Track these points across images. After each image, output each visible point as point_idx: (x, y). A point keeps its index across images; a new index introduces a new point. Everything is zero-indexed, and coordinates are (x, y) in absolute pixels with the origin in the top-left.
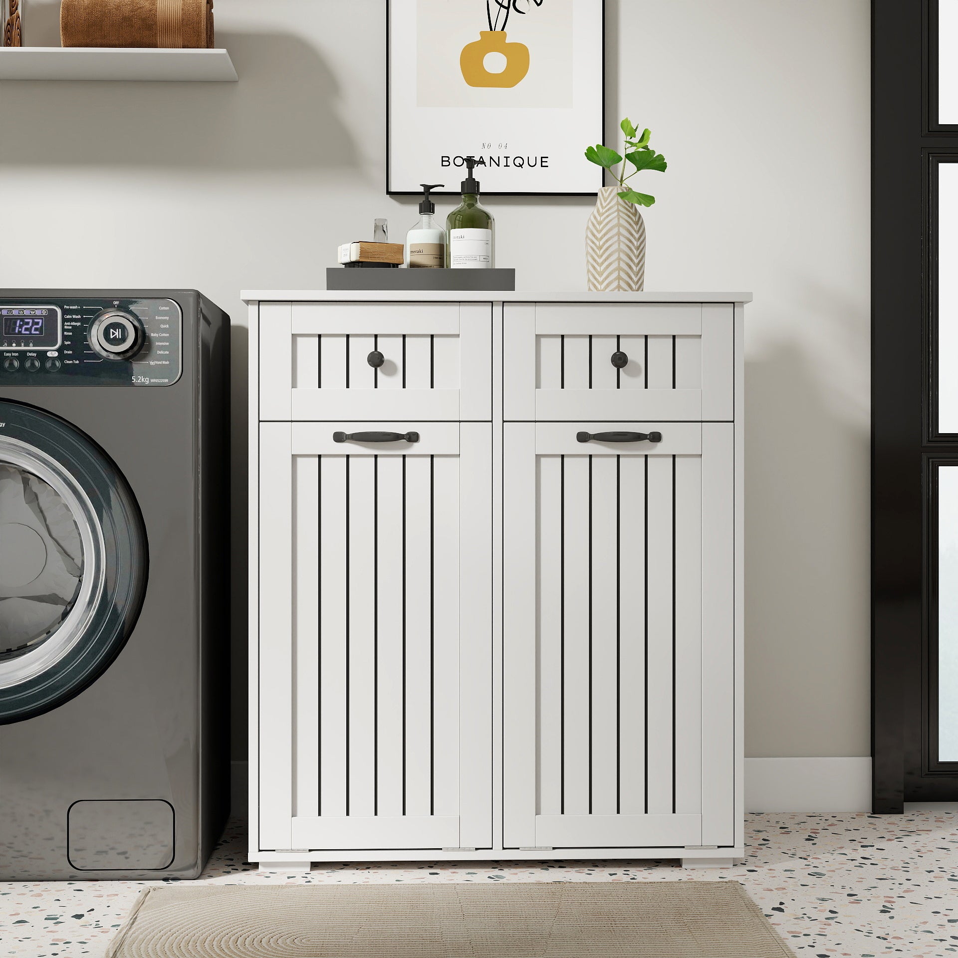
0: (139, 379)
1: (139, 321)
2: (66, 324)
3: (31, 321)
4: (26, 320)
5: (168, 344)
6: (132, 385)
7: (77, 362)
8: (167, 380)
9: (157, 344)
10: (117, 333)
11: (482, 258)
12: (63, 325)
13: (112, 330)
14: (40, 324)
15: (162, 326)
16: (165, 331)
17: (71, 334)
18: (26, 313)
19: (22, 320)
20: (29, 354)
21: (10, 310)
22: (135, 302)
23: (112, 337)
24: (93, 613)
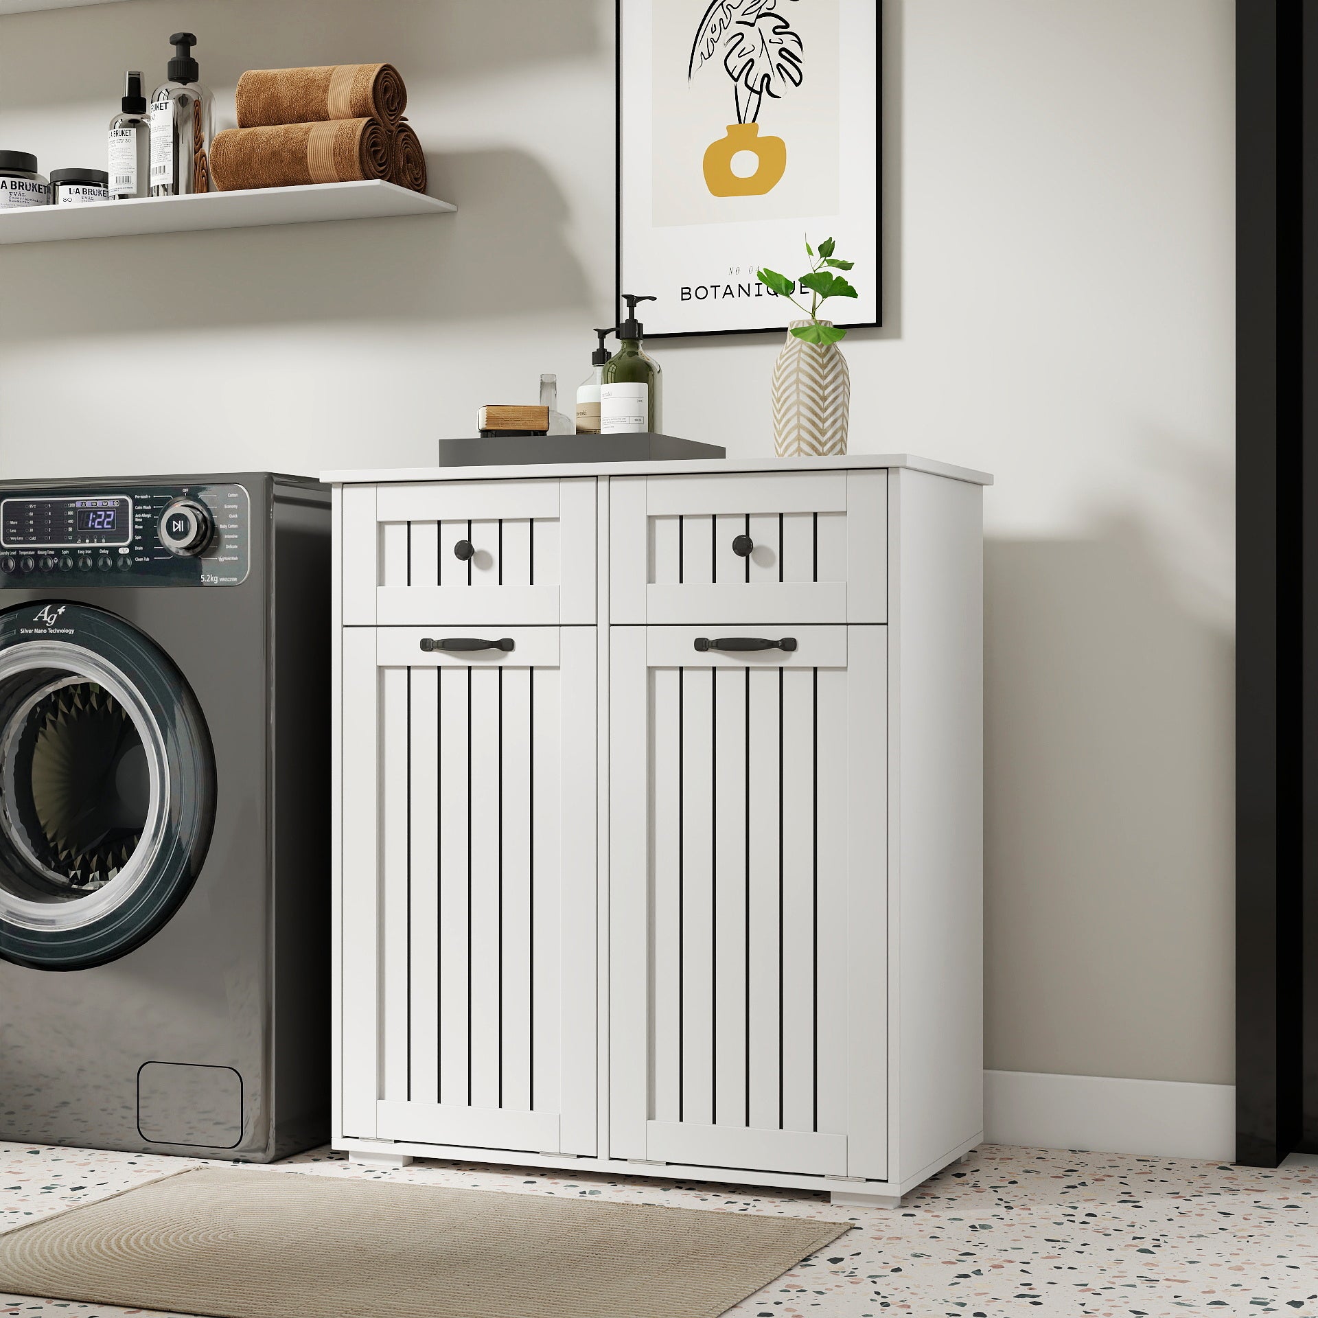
0: (209, 578)
1: (208, 510)
2: (136, 516)
3: (103, 513)
4: (99, 513)
5: (236, 536)
6: (201, 585)
7: (148, 559)
8: (235, 579)
9: (226, 537)
10: (179, 526)
11: (632, 420)
12: (134, 518)
13: (174, 522)
14: (112, 517)
15: (231, 516)
16: (233, 521)
17: (141, 527)
18: (99, 504)
19: (95, 513)
20: (102, 551)
21: (83, 502)
22: (204, 489)
23: (174, 530)
24: (158, 847)
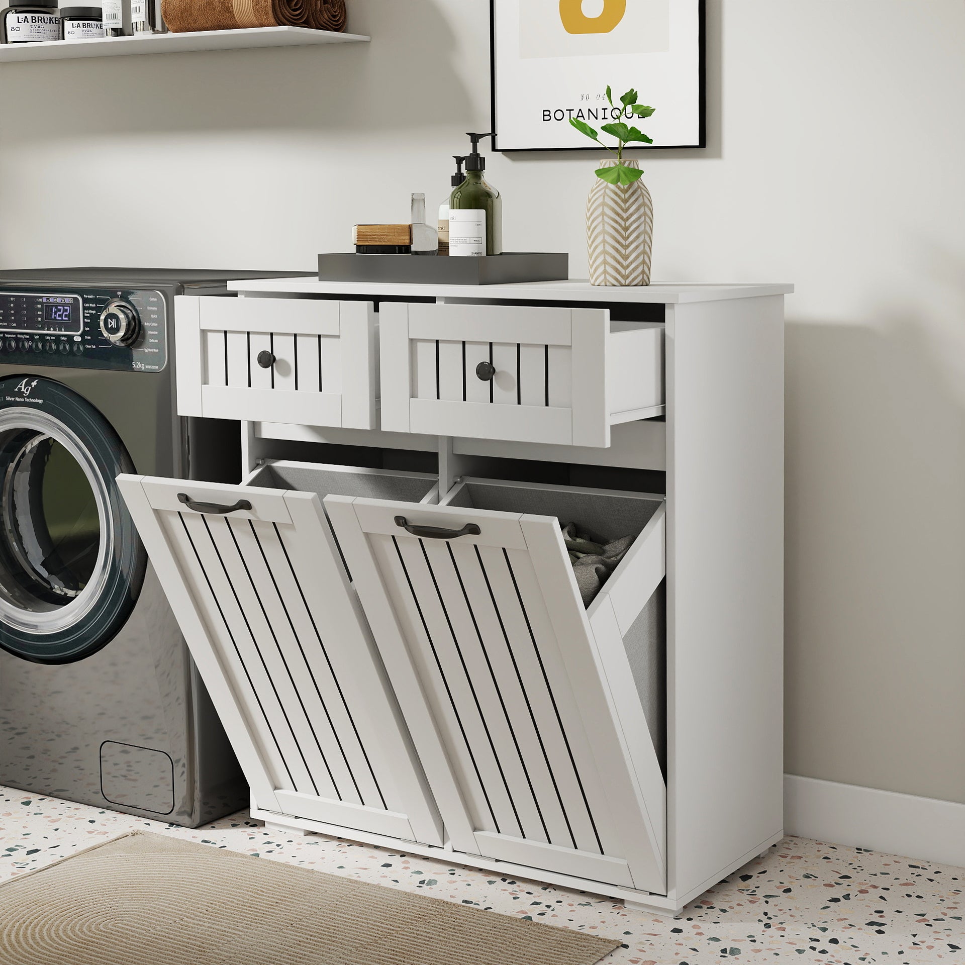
0: (138, 365)
1: (136, 310)
2: (85, 311)
3: (62, 308)
4: (59, 307)
5: (157, 333)
6: (133, 370)
7: (94, 347)
8: (157, 367)
9: (149, 332)
10: (113, 323)
11: (472, 241)
12: (84, 313)
13: (109, 320)
14: (68, 312)
15: (153, 316)
16: (154, 320)
17: (89, 321)
18: (59, 300)
19: (56, 307)
20: (62, 338)
21: (48, 298)
22: (133, 293)
23: (110, 326)
